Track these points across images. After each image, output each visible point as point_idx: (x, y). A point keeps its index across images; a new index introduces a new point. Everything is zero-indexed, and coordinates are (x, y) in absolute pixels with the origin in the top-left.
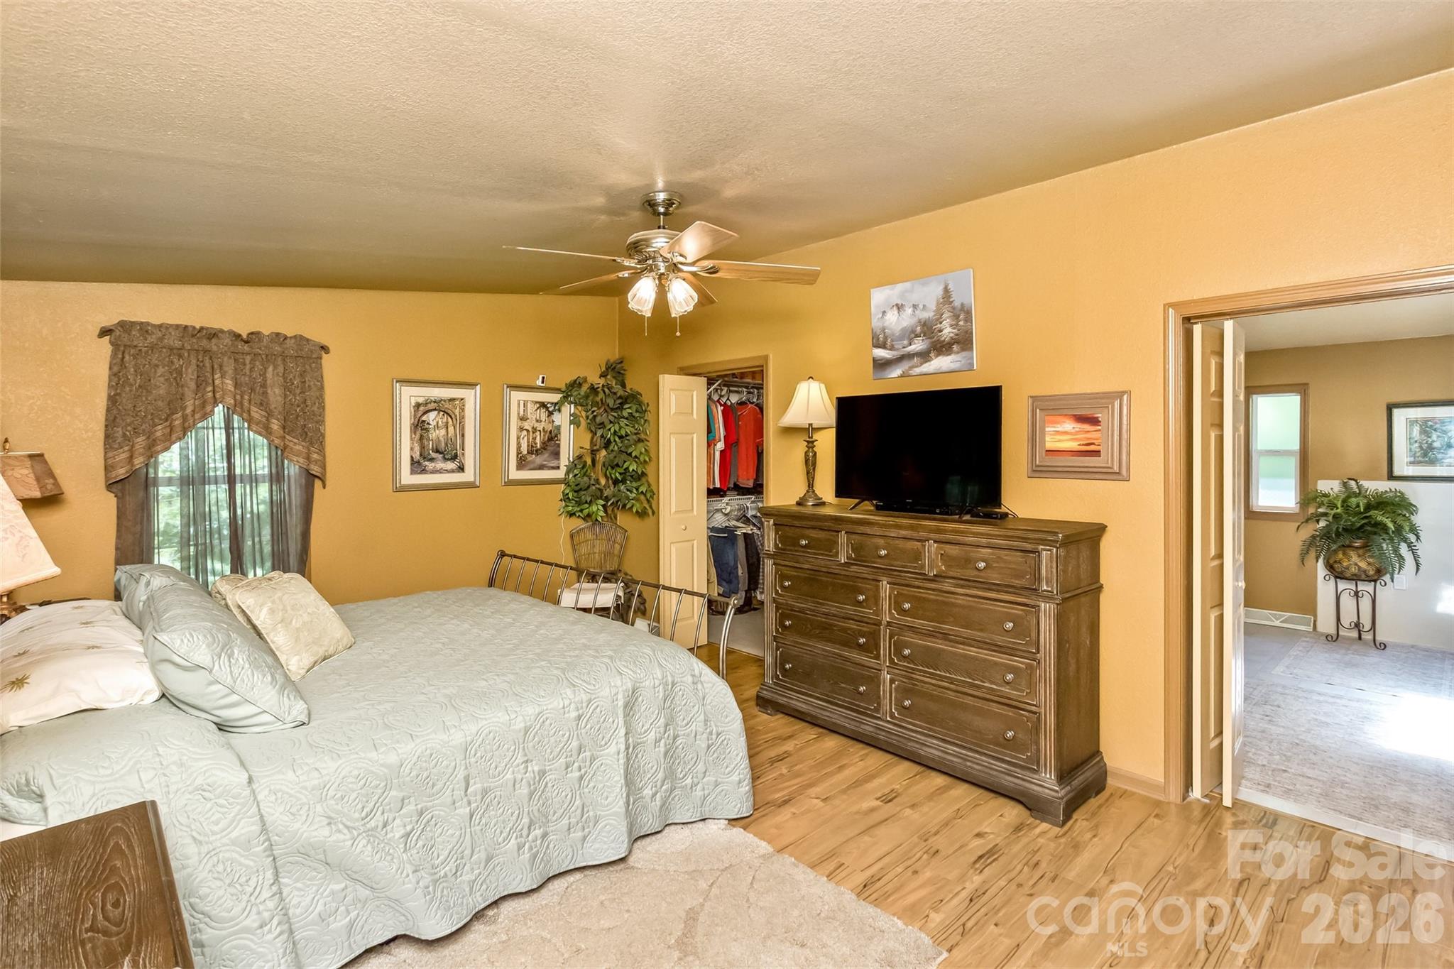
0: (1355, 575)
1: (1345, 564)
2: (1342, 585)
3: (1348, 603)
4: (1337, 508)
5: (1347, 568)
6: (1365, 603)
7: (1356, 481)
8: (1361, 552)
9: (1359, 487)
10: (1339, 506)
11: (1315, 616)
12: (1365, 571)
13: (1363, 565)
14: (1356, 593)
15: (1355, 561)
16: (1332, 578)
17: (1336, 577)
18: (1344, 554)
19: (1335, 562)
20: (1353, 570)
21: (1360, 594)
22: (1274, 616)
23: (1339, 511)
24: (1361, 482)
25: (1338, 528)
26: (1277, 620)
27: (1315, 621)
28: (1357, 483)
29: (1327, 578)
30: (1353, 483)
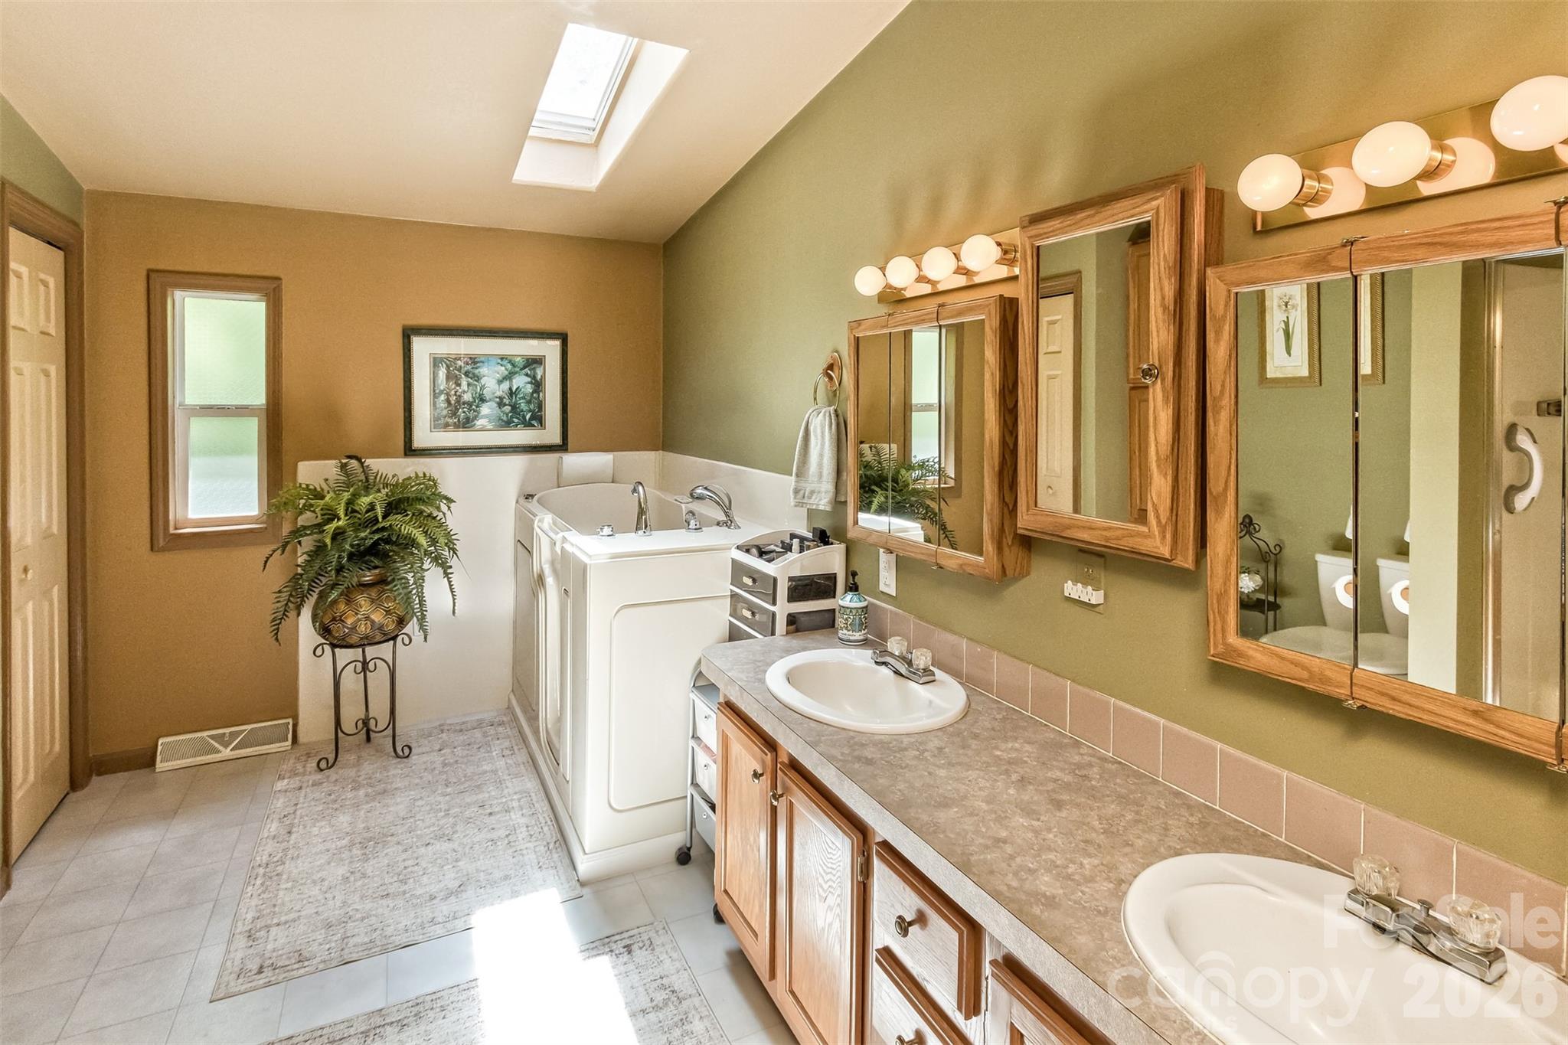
0: (367, 638)
1: (350, 621)
2: (345, 655)
3: (350, 682)
4: (339, 519)
5: (353, 629)
6: (379, 679)
7: (359, 459)
8: (374, 593)
9: (365, 470)
10: (341, 513)
11: (295, 718)
12: (381, 628)
13: (377, 617)
14: (365, 664)
15: (366, 613)
16: (327, 648)
17: (333, 646)
18: (349, 602)
19: (334, 619)
20: (363, 629)
21: (371, 666)
22: (219, 738)
23: (341, 523)
24: (368, 462)
25: (340, 557)
26: (226, 747)
27: (295, 726)
28: (362, 464)
29: (319, 651)
30: (354, 463)
